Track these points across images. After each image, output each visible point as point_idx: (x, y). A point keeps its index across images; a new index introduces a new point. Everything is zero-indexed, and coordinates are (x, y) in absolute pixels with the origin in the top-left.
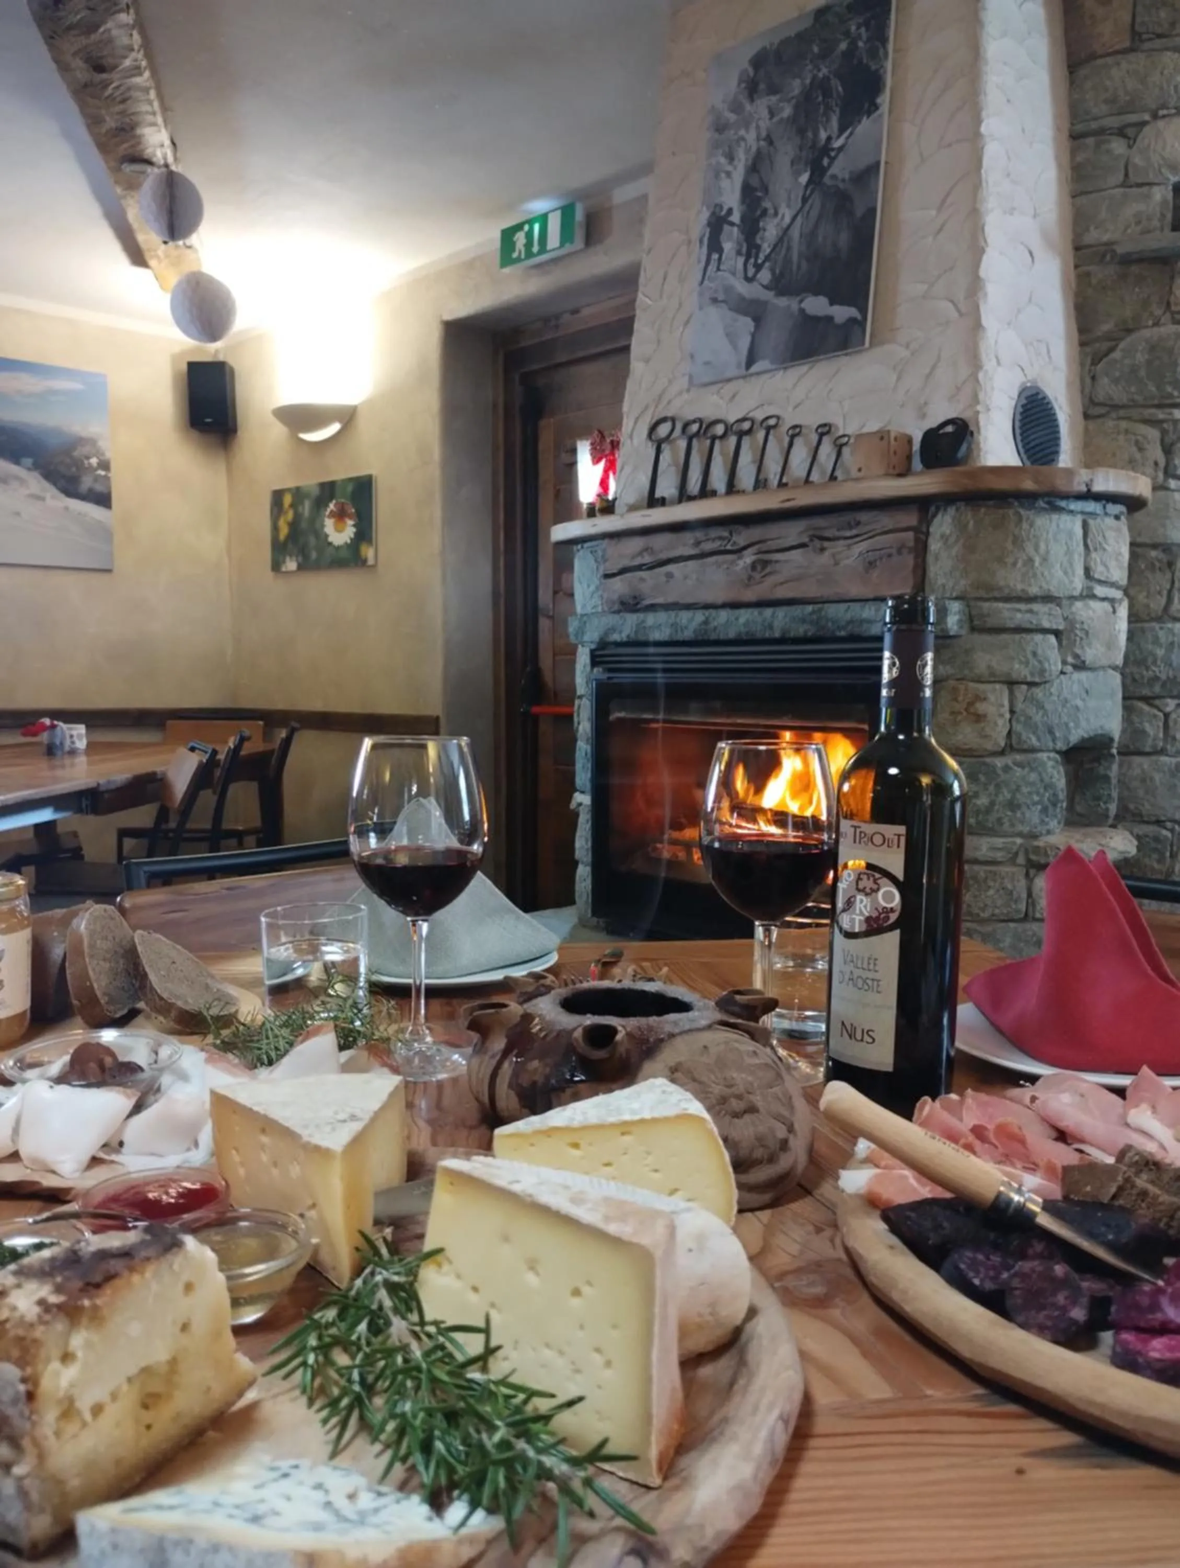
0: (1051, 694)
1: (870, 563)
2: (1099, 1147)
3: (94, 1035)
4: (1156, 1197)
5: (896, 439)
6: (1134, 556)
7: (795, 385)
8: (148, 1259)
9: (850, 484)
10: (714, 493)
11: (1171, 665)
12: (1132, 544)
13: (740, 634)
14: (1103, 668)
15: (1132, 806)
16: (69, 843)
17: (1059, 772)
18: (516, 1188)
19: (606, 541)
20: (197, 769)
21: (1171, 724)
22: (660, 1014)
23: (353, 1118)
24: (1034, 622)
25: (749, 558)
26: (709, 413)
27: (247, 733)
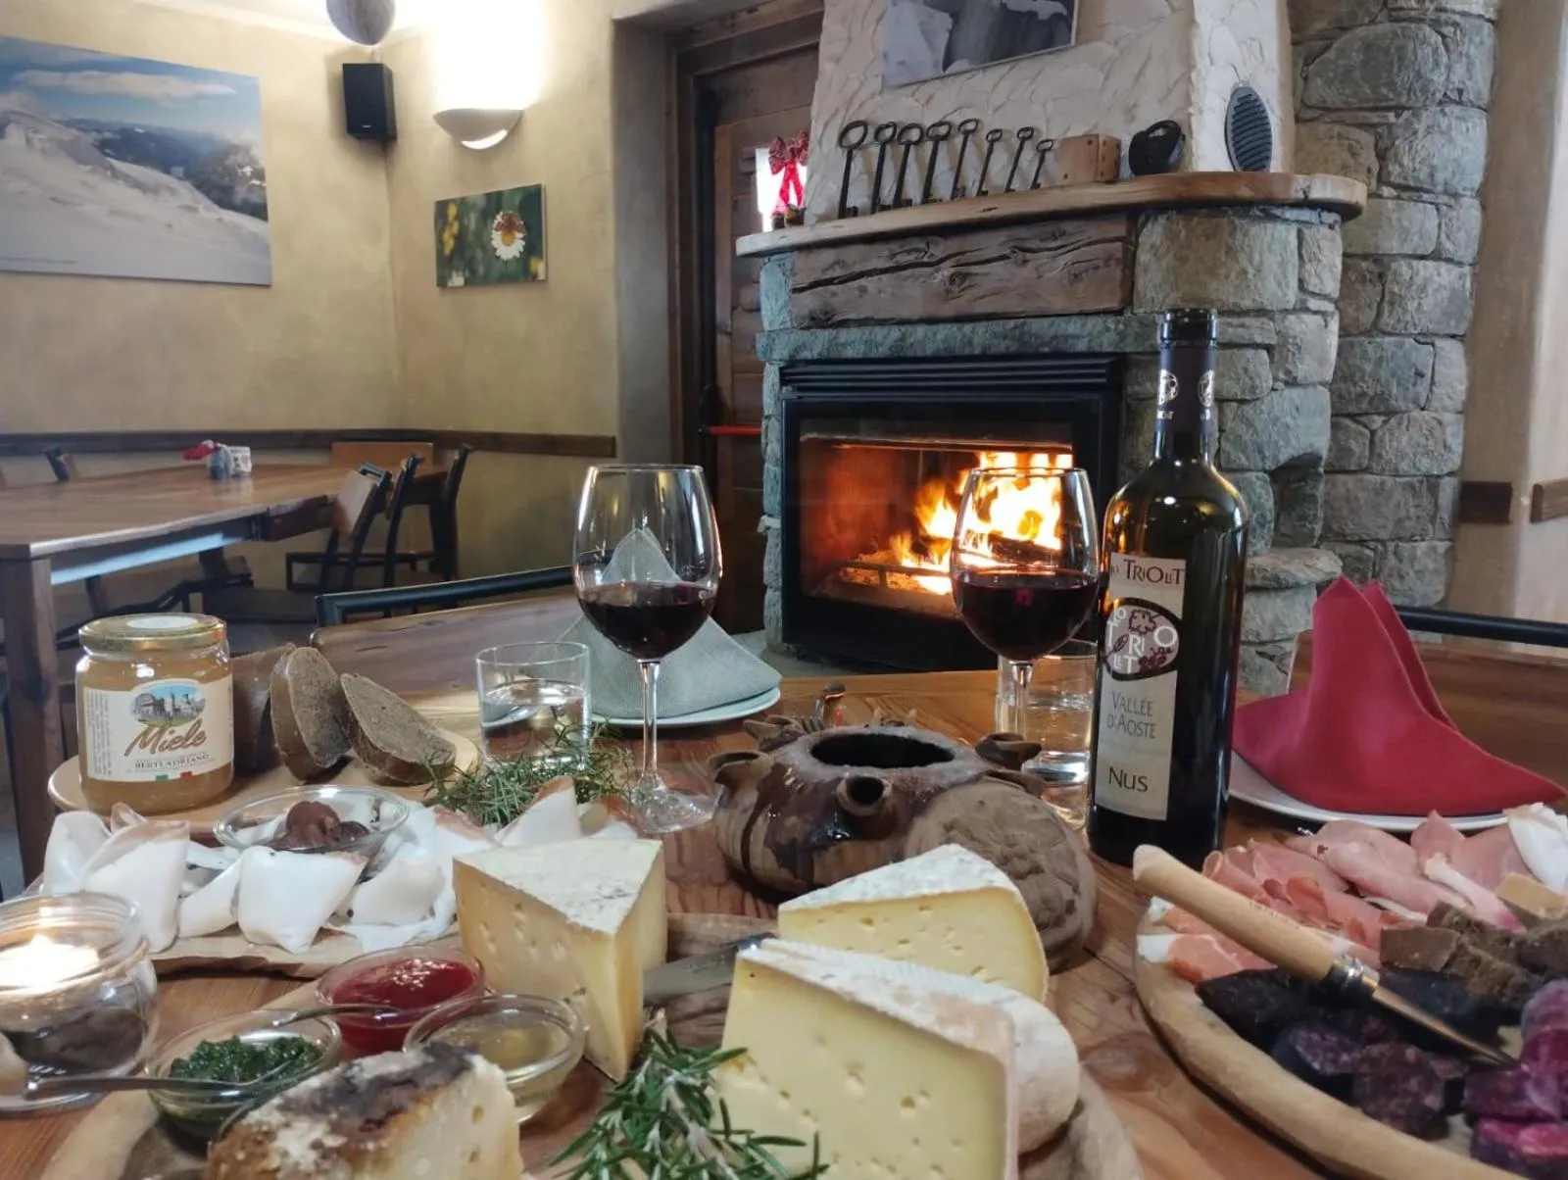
0: (1262, 412)
1: (1076, 276)
2: (1398, 902)
3: (310, 792)
4: (1489, 963)
5: (1104, 143)
6: (1346, 267)
7: (996, 86)
8: (435, 1087)
9: (1057, 192)
10: (909, 203)
11: (1378, 381)
12: (1345, 255)
13: (938, 350)
14: (1314, 385)
15: (1335, 527)
16: (235, 569)
17: (1267, 493)
18: (832, 984)
19: (795, 253)
20: (371, 495)
21: (1377, 439)
22: (923, 764)
23: (620, 893)
24: (1247, 337)
25: (946, 271)
26: (902, 117)
27: (419, 456)
